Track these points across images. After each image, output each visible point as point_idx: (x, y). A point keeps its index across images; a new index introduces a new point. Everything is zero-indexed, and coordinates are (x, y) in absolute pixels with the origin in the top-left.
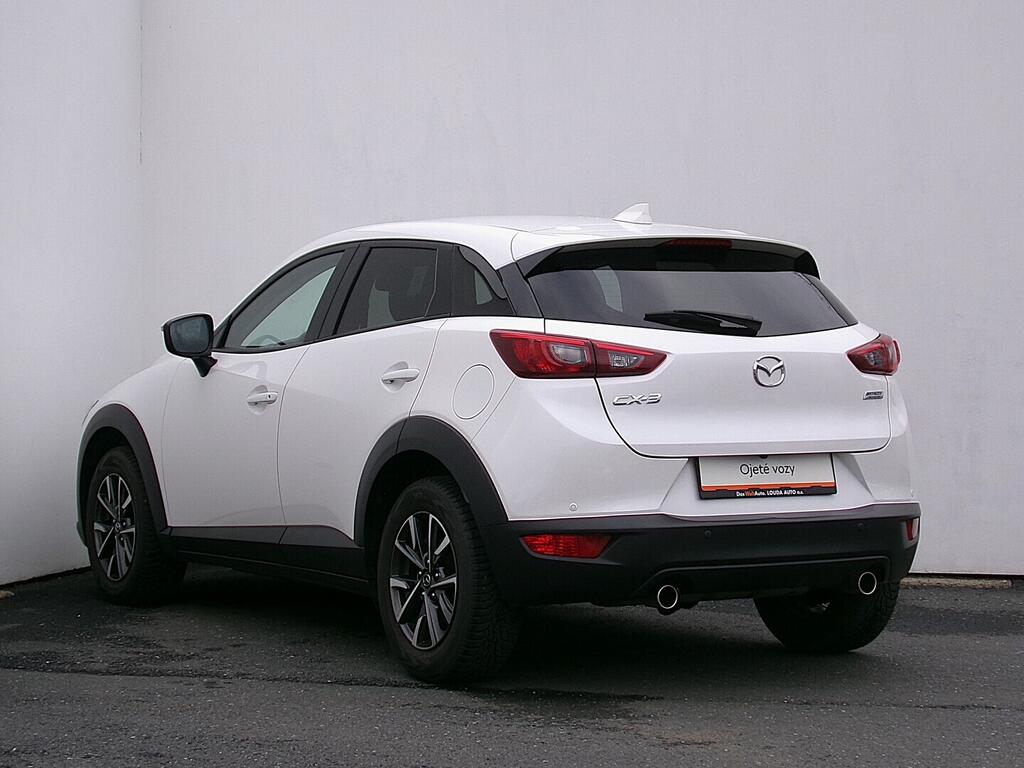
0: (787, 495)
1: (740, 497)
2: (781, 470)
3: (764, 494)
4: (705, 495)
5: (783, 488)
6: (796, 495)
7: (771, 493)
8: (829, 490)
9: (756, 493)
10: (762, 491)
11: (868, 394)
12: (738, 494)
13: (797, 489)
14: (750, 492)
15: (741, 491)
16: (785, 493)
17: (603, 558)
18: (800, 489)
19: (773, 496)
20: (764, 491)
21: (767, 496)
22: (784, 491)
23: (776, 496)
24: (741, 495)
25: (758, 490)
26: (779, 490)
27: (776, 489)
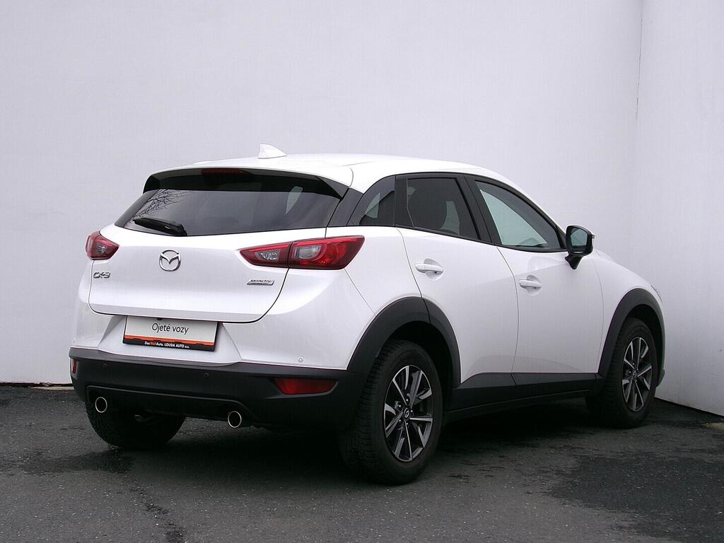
0: (177, 348)
1: (146, 345)
2: (178, 330)
3: (162, 345)
4: (129, 341)
5: (177, 342)
6: (184, 348)
7: (167, 345)
8: (211, 348)
9: (157, 344)
11: (252, 281)
12: (146, 343)
13: (185, 344)
14: (155, 343)
15: (148, 341)
16: (177, 346)
18: (187, 345)
19: (168, 347)
20: (163, 343)
21: (164, 347)
22: (177, 344)
23: (171, 347)
24: (149, 344)
25: (160, 342)
26: (173, 343)
27: (170, 343)
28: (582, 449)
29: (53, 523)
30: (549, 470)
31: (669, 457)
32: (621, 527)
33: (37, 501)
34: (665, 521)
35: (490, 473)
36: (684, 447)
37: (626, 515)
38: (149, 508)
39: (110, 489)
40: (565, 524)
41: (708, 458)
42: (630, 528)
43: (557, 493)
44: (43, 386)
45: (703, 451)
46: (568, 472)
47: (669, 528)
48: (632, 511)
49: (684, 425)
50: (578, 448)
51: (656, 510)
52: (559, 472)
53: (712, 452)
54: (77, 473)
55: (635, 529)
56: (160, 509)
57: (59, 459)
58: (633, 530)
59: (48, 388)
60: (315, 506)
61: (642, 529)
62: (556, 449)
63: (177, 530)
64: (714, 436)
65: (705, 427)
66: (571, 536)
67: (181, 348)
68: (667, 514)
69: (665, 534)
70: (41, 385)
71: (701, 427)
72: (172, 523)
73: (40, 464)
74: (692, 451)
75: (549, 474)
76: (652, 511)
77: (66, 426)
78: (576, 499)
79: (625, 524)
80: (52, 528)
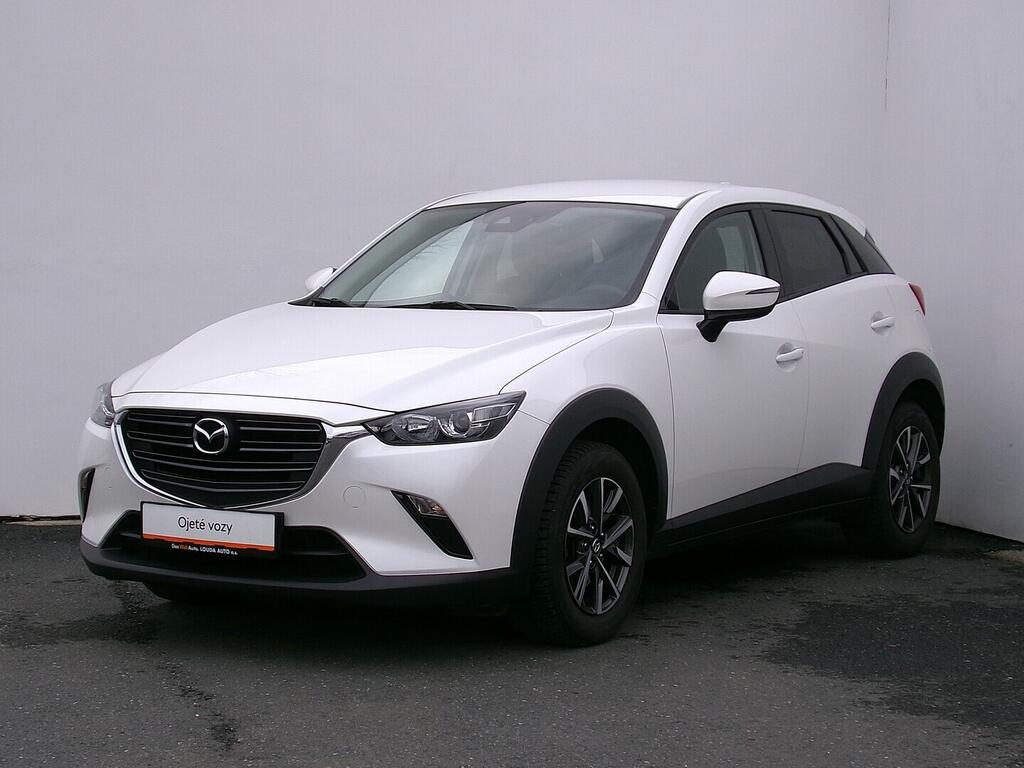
28: (811, 592)
29: (44, 716)
30: (765, 624)
31: (938, 601)
32: (868, 703)
33: (21, 686)
34: (930, 692)
35: (676, 631)
36: (958, 586)
37: (875, 685)
38: (185, 693)
39: (127, 667)
40: (786, 701)
41: (993, 602)
42: (880, 704)
43: (776, 656)
44: (25, 520)
45: (985, 591)
46: (790, 626)
47: (936, 703)
48: (883, 679)
49: (958, 554)
50: (805, 591)
51: (919, 678)
52: (778, 627)
53: (998, 592)
54: (78, 645)
55: (887, 704)
56: (201, 694)
57: (51, 625)
58: (885, 707)
59: (32, 524)
60: (425, 684)
61: (898, 704)
62: (773, 593)
63: (227, 722)
64: (1002, 570)
65: (989, 557)
66: (796, 717)
68: (933, 681)
69: (930, 710)
70: (21, 518)
71: (984, 557)
72: (218, 712)
73: (24, 633)
74: (969, 592)
75: (762, 630)
76: (913, 678)
77: (60, 577)
78: (803, 664)
79: (874, 698)
80: (45, 725)
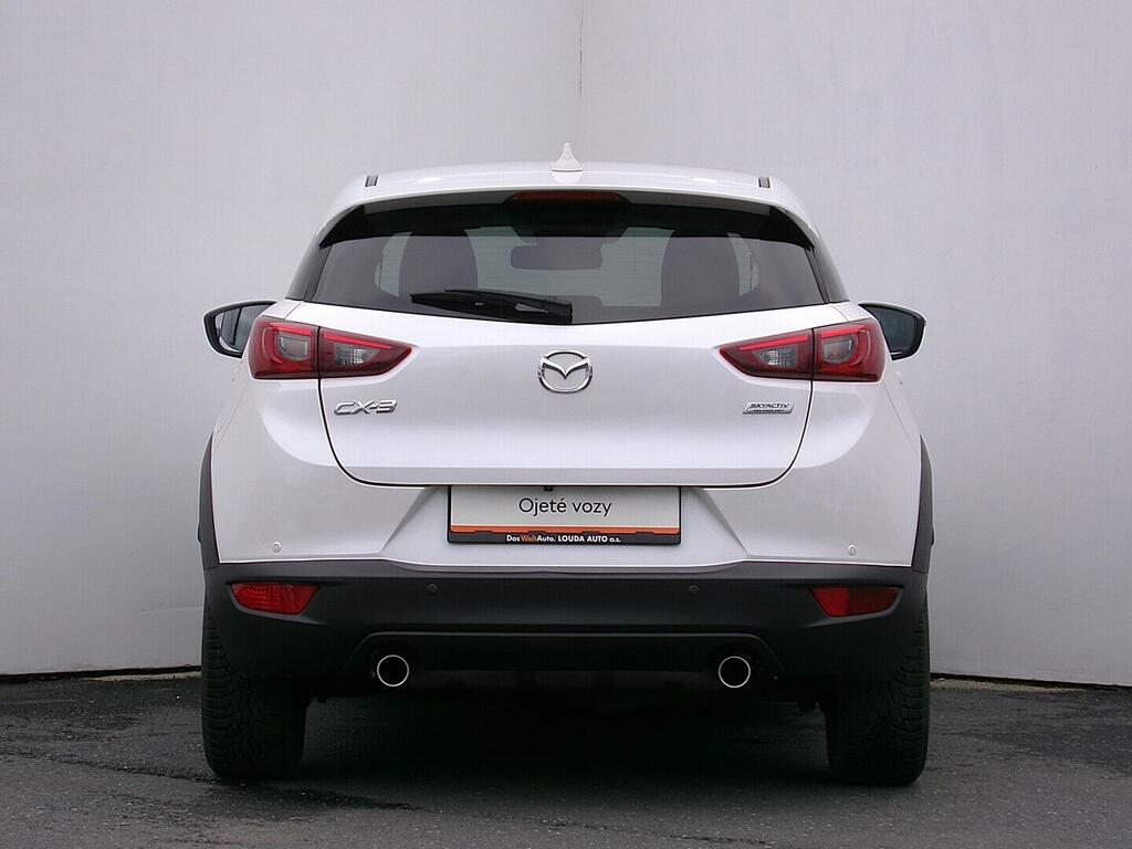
0: (593, 543)
1: (511, 543)
2: (587, 508)
3: (552, 539)
4: (457, 537)
5: (586, 533)
6: (608, 543)
7: (565, 538)
8: (671, 539)
9: (540, 538)
10: (550, 535)
11: (753, 406)
12: (509, 538)
13: (609, 535)
14: (528, 537)
15: (513, 535)
16: (589, 539)
17: (304, 614)
18: (615, 535)
19: (568, 543)
20: (555, 535)
21: (557, 543)
22: (587, 537)
23: (573, 543)
24: (514, 539)
25: (544, 534)
26: (579, 535)
27: (574, 534)
67: (601, 543)
